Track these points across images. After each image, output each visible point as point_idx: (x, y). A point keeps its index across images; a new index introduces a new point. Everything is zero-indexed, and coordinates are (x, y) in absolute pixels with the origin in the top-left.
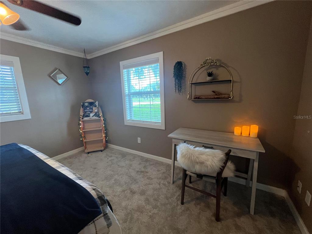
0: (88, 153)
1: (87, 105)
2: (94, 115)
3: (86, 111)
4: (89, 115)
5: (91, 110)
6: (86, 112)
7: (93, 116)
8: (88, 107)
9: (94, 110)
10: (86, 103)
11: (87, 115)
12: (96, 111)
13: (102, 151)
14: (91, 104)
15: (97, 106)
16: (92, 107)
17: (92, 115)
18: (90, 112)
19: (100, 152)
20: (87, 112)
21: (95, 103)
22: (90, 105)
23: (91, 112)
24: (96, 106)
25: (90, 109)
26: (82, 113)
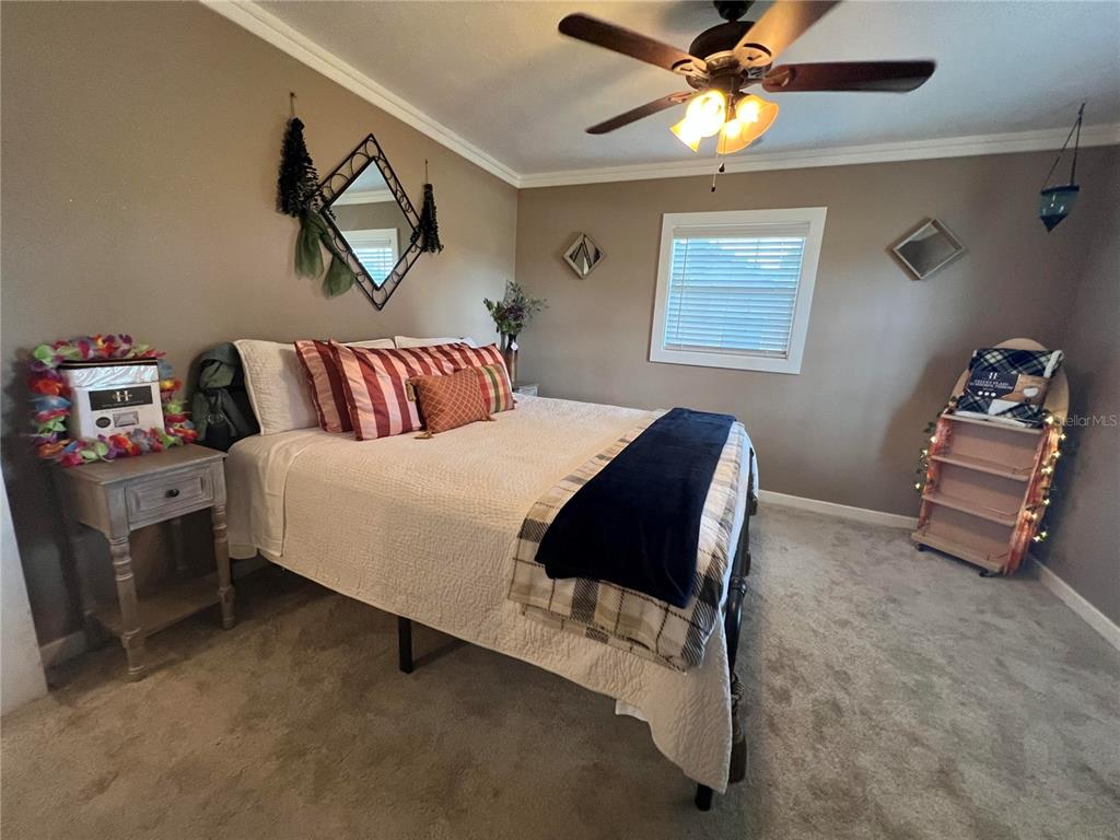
0: (923, 548)
1: (992, 361)
2: (1010, 410)
3: (979, 383)
4: (984, 406)
5: (1003, 386)
6: (975, 390)
7: (1003, 413)
8: (995, 370)
9: (1018, 387)
10: (995, 353)
11: (976, 402)
12: (1030, 393)
13: (983, 572)
14: (1021, 359)
15: (1047, 373)
16: (1014, 372)
17: (998, 405)
18: (996, 390)
19: (974, 575)
20: (980, 388)
21: (1043, 359)
22: (1007, 365)
23: (1000, 394)
24: (1040, 372)
25: (1000, 379)
26: (958, 392)
